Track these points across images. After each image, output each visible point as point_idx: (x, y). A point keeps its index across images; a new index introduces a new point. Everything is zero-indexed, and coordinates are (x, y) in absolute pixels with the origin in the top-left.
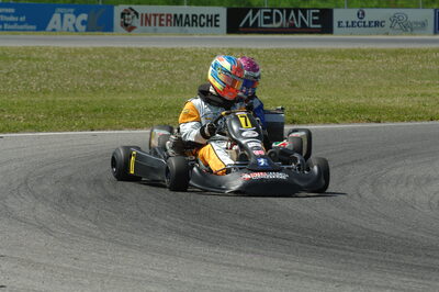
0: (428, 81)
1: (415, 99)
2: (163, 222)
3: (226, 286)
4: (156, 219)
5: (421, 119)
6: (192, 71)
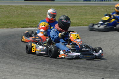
0: (82, 15)
1: (79, 20)
2: (8, 55)
3: (27, 73)
4: (6, 54)
5: (81, 26)
6: (15, 12)
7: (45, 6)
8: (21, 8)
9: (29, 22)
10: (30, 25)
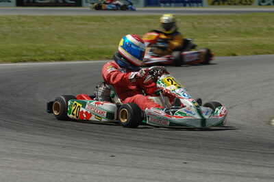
7: (62, 17)
8: (10, 21)
9: (27, 50)
10: (29, 57)
